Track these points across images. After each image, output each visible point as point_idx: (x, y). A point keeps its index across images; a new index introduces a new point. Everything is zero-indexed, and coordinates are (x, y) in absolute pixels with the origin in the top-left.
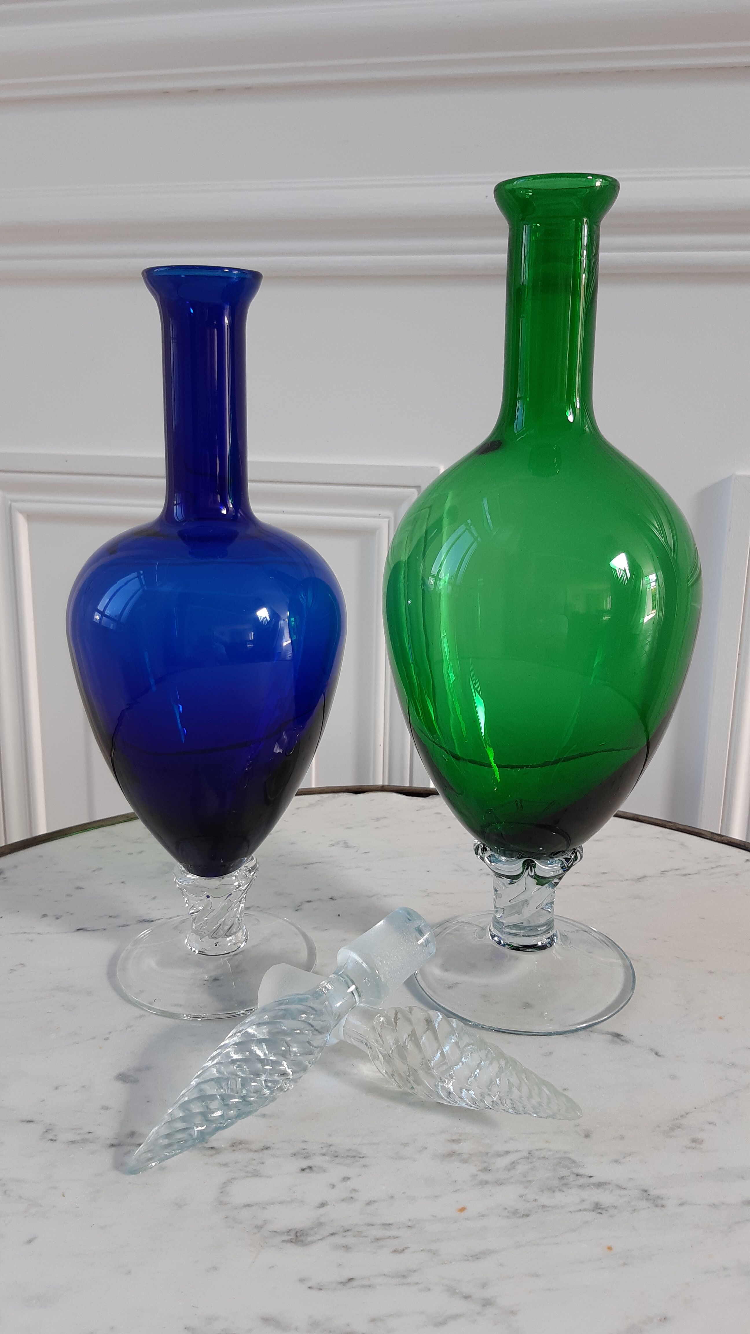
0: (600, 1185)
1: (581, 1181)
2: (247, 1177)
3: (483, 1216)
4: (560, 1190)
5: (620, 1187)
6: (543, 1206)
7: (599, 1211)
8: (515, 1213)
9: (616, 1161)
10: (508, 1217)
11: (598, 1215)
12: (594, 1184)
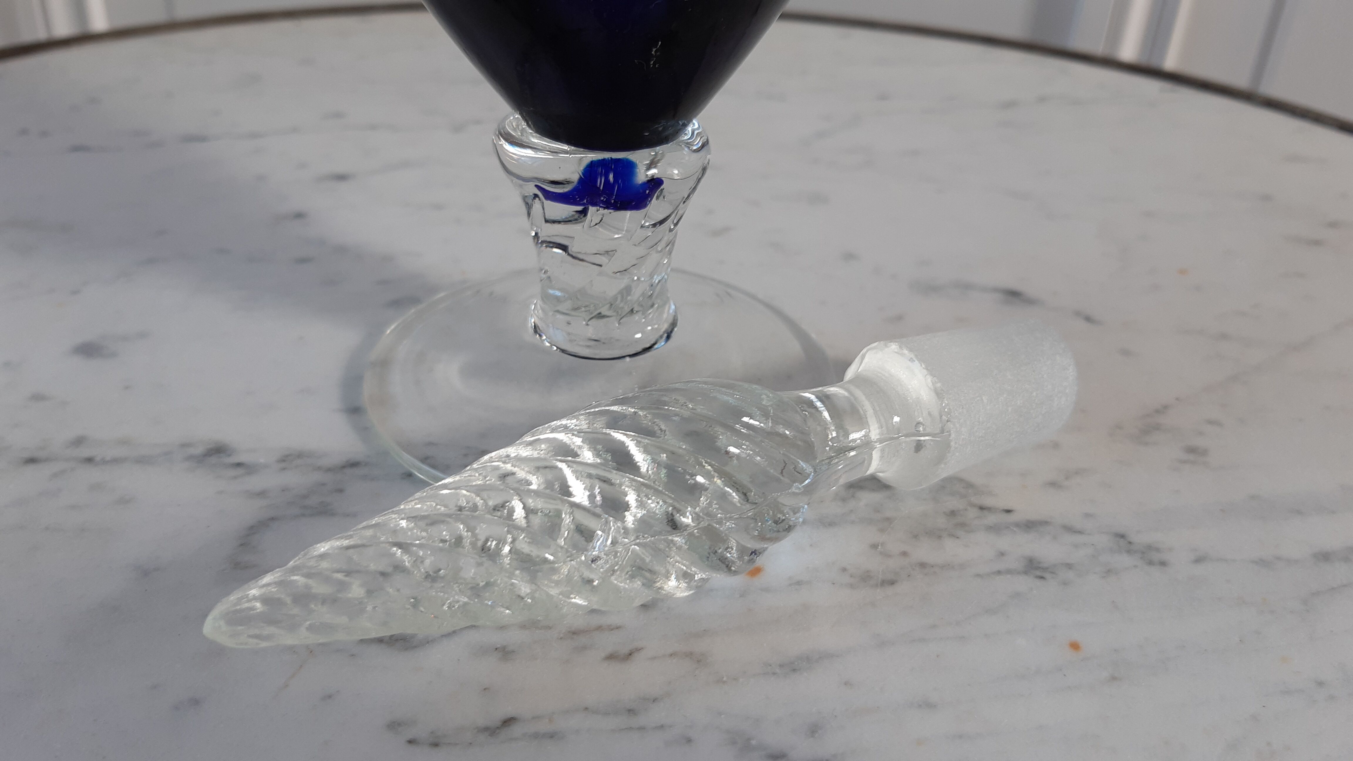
0: (1029, 526)
1: (992, 519)
2: (303, 515)
3: (799, 583)
4: (952, 535)
5: (1070, 529)
6: (923, 565)
7: (1038, 573)
8: (865, 578)
9: (1053, 484)
10: (852, 586)
11: (1039, 582)
12: (1017, 525)
